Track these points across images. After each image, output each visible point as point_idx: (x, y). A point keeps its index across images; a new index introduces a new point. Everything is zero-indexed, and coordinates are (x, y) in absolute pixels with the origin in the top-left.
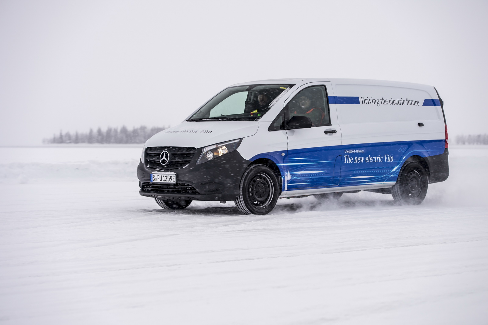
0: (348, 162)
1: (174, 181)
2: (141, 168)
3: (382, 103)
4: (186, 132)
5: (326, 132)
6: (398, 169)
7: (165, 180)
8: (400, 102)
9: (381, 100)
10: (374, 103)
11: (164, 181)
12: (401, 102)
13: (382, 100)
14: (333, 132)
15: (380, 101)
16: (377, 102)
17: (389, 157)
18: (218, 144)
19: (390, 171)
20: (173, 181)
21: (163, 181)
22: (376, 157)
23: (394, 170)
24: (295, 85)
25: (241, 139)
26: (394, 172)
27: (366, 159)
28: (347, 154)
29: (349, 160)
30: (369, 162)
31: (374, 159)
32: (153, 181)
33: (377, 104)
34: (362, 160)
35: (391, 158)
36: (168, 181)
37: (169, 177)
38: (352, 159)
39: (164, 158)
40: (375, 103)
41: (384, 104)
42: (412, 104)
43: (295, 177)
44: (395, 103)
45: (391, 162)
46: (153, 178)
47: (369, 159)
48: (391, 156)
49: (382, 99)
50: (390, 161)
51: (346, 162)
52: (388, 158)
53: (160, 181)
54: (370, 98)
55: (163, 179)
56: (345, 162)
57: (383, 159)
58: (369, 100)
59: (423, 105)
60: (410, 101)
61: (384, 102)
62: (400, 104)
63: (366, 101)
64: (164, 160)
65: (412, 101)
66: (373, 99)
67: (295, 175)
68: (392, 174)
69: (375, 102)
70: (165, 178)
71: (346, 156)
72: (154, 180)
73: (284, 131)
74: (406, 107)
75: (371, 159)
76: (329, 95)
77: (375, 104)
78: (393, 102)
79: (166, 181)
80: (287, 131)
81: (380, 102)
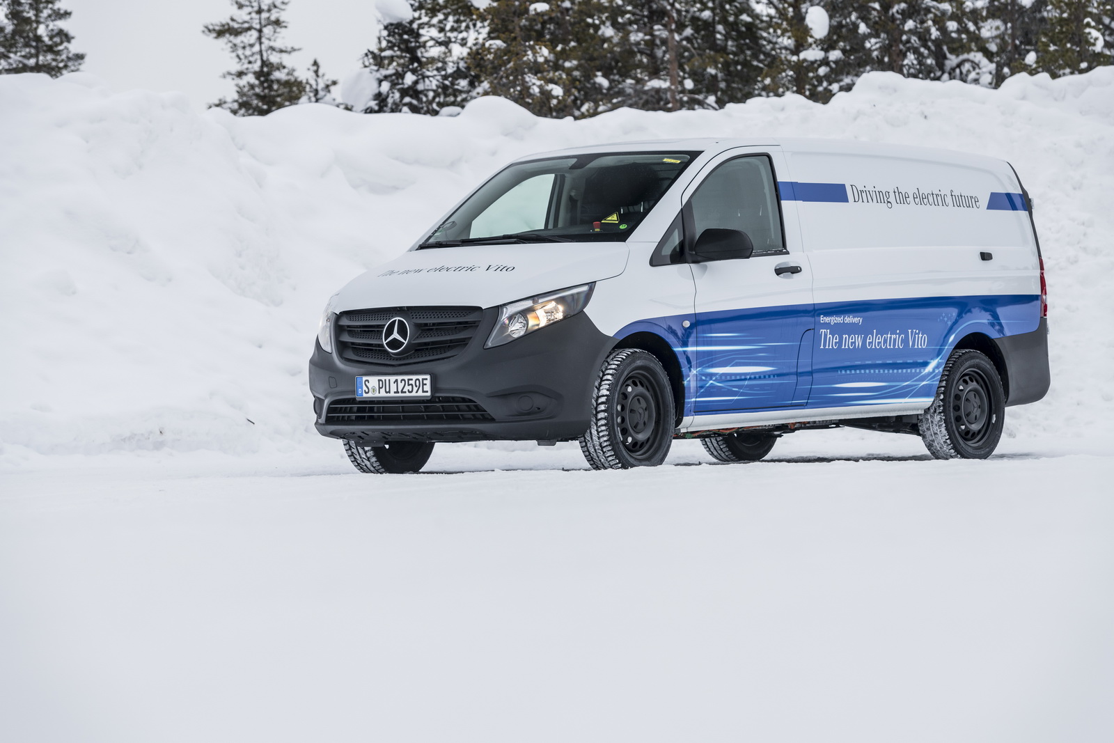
0: (829, 346)
1: (427, 392)
2: (320, 363)
3: (898, 201)
4: (444, 272)
5: (779, 271)
6: (937, 367)
7: (400, 390)
8: (936, 199)
9: (894, 192)
10: (879, 201)
11: (397, 392)
12: (939, 198)
13: (897, 194)
14: (795, 270)
15: (892, 194)
16: (885, 199)
17: (918, 337)
18: (536, 298)
19: (920, 371)
20: (423, 391)
21: (395, 393)
22: (889, 336)
23: (929, 368)
24: (700, 152)
25: (592, 285)
26: (929, 374)
27: (868, 341)
28: (827, 325)
29: (829, 341)
30: (873, 347)
31: (885, 341)
32: (365, 395)
33: (886, 202)
34: (859, 343)
35: (922, 337)
36: (409, 392)
37: (410, 382)
38: (836, 339)
39: (395, 335)
40: (882, 201)
41: (902, 202)
42: (965, 205)
43: (711, 382)
44: (926, 201)
45: (922, 348)
46: (365, 388)
47: (876, 341)
48: (923, 334)
49: (896, 190)
50: (921, 345)
51: (825, 345)
52: (915, 337)
53: (386, 392)
54: (871, 189)
55: (393, 388)
56: (822, 347)
57: (905, 341)
58: (868, 192)
59: (989, 208)
60: (960, 197)
61: (903, 198)
62: (936, 203)
63: (861, 194)
64: (395, 339)
65: (963, 198)
66: (877, 190)
67: (711, 375)
68: (923, 379)
69: (882, 197)
70: (401, 385)
71: (823, 331)
72: (366, 393)
73: (686, 266)
74: (951, 211)
75: (879, 339)
76: (779, 179)
77: (883, 204)
78: (921, 198)
79: (402, 392)
80: (692, 265)
81: (892, 199)
